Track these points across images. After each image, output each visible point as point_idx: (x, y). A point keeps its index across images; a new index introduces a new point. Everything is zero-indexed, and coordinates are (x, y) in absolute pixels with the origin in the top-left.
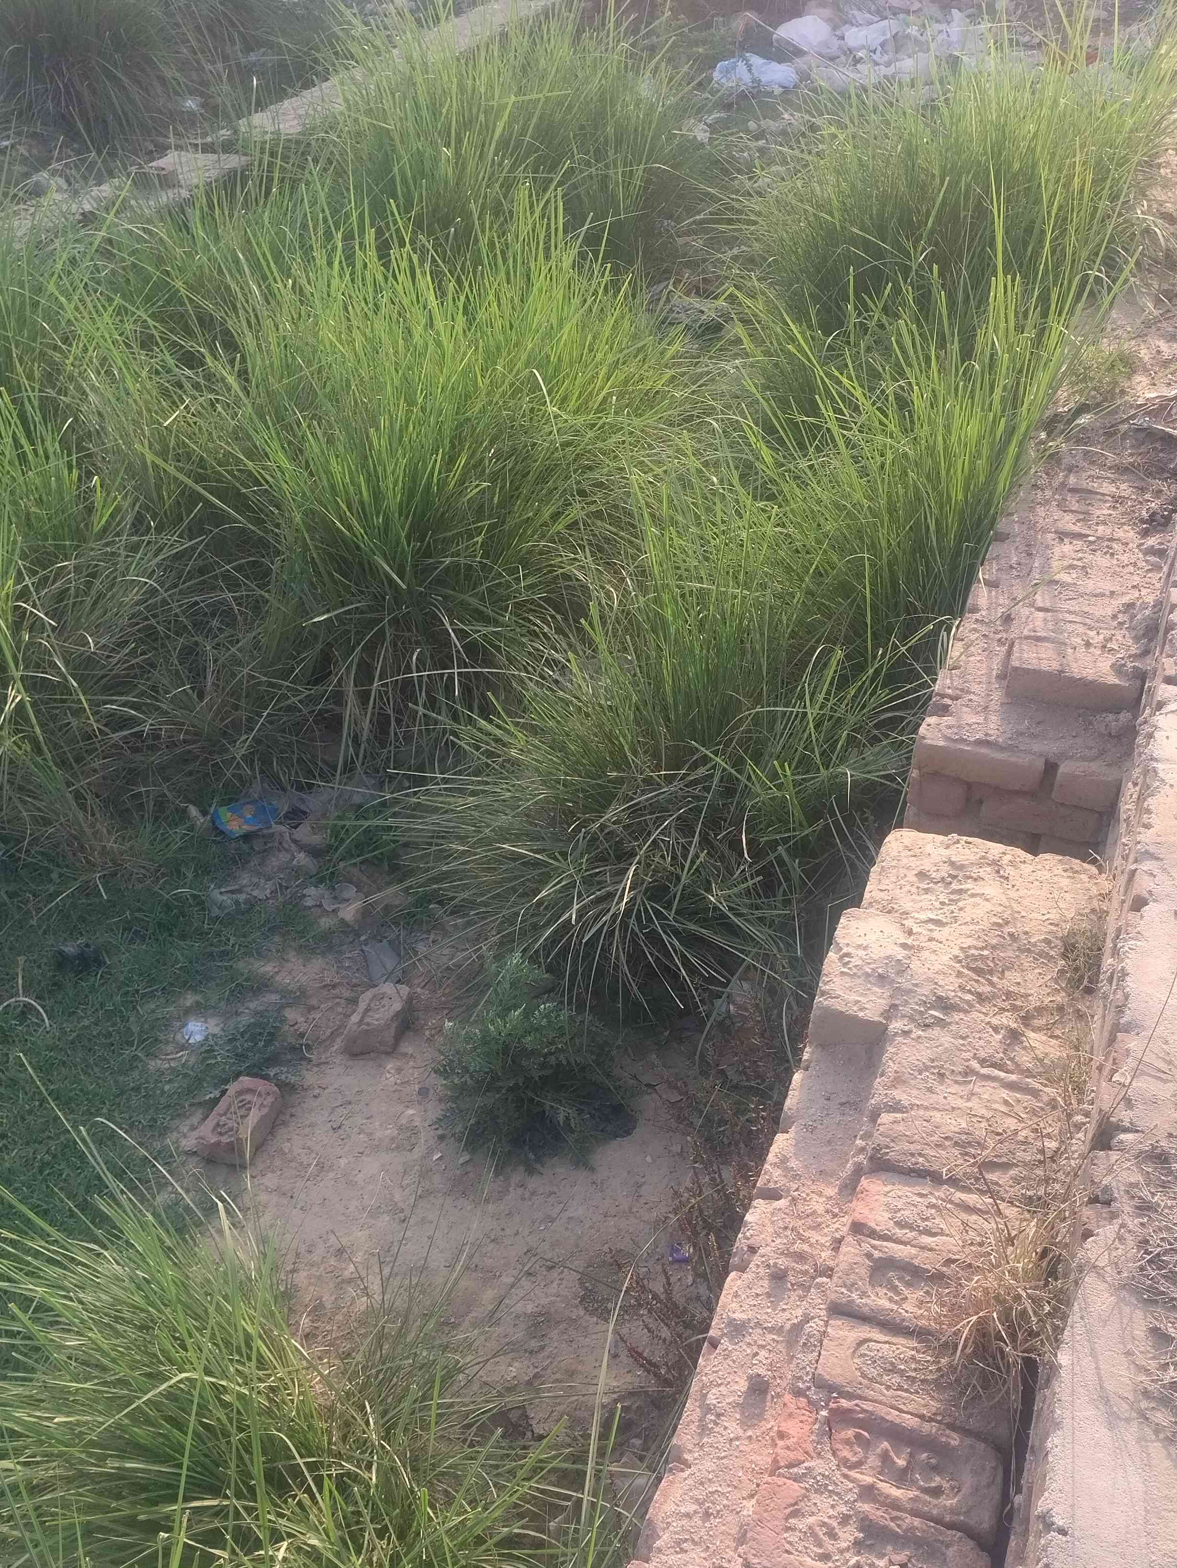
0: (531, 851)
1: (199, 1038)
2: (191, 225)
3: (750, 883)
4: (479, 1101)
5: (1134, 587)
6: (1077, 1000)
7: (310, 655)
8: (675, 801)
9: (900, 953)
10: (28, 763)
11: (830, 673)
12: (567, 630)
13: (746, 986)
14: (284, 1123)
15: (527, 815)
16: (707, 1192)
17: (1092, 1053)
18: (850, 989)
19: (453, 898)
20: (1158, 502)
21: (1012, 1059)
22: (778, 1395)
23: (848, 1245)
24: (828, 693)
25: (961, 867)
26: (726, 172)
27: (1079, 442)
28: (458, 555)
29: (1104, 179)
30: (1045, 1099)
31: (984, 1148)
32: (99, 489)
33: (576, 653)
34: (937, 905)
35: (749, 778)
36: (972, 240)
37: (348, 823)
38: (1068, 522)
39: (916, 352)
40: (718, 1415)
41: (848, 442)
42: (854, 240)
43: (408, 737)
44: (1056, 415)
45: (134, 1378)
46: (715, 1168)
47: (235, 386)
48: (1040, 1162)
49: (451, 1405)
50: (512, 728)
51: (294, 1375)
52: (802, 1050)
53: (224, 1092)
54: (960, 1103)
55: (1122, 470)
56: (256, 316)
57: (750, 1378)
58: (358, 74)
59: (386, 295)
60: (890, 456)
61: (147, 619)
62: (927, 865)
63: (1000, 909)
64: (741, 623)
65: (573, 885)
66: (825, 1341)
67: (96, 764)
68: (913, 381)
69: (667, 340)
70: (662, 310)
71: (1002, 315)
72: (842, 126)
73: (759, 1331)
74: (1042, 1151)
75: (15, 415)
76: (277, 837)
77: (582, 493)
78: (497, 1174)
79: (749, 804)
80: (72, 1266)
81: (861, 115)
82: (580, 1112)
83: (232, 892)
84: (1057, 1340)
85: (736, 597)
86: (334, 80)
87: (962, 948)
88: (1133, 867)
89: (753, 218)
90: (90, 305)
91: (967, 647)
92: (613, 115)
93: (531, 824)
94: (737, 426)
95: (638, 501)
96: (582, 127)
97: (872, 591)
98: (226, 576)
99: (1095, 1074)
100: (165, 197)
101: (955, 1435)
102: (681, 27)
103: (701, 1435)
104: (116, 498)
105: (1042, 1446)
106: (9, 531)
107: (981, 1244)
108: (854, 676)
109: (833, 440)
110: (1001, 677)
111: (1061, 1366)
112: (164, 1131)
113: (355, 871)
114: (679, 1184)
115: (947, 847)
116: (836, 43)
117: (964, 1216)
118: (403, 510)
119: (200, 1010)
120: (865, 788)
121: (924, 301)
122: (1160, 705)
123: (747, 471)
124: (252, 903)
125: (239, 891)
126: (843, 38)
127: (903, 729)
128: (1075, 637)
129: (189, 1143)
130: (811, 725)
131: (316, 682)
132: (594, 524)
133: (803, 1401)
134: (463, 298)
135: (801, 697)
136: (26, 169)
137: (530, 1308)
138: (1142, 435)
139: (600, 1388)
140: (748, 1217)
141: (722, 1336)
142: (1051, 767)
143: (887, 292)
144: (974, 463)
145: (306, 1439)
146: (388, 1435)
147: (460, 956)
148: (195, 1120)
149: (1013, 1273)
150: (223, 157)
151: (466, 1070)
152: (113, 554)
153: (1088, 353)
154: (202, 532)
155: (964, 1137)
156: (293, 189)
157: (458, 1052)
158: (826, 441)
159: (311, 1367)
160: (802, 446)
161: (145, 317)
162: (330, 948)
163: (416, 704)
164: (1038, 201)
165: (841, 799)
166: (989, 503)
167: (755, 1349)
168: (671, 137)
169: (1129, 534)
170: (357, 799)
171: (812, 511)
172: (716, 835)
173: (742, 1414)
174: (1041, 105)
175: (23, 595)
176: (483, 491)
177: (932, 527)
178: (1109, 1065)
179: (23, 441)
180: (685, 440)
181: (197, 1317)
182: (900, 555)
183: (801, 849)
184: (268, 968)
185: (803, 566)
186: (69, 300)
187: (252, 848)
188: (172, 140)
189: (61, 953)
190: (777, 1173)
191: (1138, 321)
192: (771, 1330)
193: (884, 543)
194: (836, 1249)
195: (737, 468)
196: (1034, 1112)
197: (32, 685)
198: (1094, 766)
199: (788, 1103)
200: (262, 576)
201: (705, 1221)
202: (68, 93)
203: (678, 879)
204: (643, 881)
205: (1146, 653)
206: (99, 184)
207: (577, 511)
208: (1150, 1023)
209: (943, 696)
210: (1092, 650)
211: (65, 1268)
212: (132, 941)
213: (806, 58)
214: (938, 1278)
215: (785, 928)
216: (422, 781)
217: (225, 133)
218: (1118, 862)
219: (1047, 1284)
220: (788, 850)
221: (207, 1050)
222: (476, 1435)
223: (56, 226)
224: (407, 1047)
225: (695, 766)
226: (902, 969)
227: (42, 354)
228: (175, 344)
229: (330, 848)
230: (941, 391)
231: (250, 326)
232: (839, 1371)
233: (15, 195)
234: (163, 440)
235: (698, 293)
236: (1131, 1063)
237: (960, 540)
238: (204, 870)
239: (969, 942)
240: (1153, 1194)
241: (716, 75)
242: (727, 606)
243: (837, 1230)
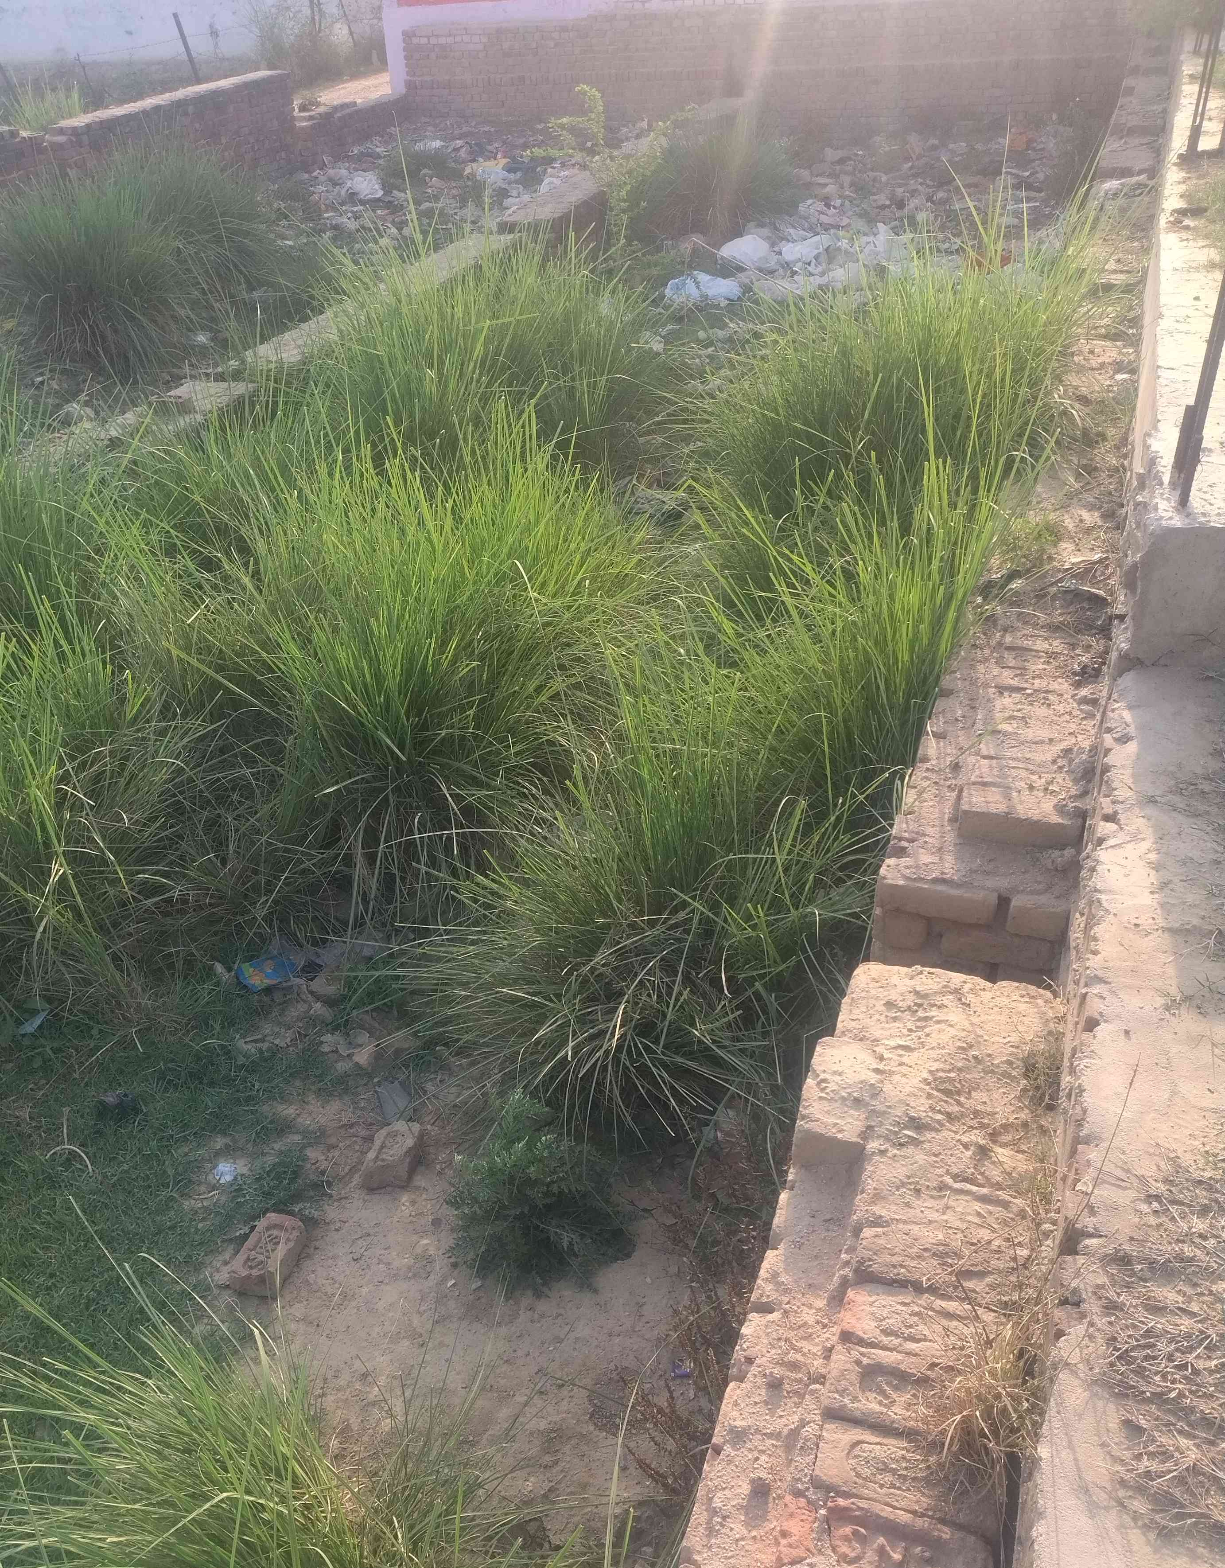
0: (528, 993)
1: (228, 1178)
2: (207, 446)
3: (731, 1017)
4: (489, 1230)
5: (1070, 734)
6: (1039, 1116)
7: (322, 822)
8: (657, 943)
9: (873, 1078)
10: (70, 929)
11: (795, 822)
12: (553, 791)
13: (731, 1113)
14: (308, 1256)
15: (524, 962)
16: (705, 1309)
17: (1056, 1165)
18: (828, 1112)
19: (458, 1040)
20: (1088, 655)
21: (982, 1174)
22: (780, 1497)
23: (838, 1353)
24: (795, 839)
25: (926, 996)
26: (679, 378)
27: (1012, 604)
28: (452, 727)
29: (1023, 369)
30: (1015, 1209)
31: (960, 1257)
32: (130, 682)
33: (562, 811)
34: (905, 1031)
35: (725, 921)
36: (905, 429)
37: (360, 974)
38: (1008, 678)
39: (859, 530)
40: (724, 1518)
41: (802, 614)
42: (797, 434)
43: (412, 894)
44: (990, 581)
45: (179, 1498)
46: (711, 1286)
47: (250, 586)
48: (1013, 1269)
49: (473, 1519)
50: (506, 881)
51: (326, 1493)
52: (786, 1172)
53: (253, 1228)
54: (935, 1216)
55: (1054, 629)
56: (266, 523)
57: (753, 1481)
58: (350, 306)
59: (382, 500)
60: (839, 624)
61: (174, 795)
62: (894, 996)
63: (964, 1034)
64: (711, 779)
65: (567, 1024)
66: (821, 1444)
67: (131, 929)
68: (858, 556)
69: (633, 528)
70: (627, 502)
71: (936, 495)
72: (782, 332)
73: (759, 1437)
74: (1015, 1259)
75: (55, 619)
76: (296, 989)
77: (562, 667)
78: (507, 1299)
79: (727, 944)
80: (120, 1394)
81: (799, 321)
82: (582, 1236)
83: (256, 1041)
84: (1036, 1435)
85: (706, 756)
86: (329, 313)
87: (930, 1072)
88: (1084, 991)
89: (706, 417)
90: (119, 519)
91: (920, 793)
92: (577, 333)
93: (527, 969)
94: (699, 603)
95: (613, 673)
96: (550, 345)
97: (830, 746)
98: (244, 755)
99: (1059, 1184)
100: (183, 422)
101: (946, 1529)
102: (634, 252)
103: (709, 1536)
104: (145, 689)
105: (1028, 1537)
106: (52, 721)
107: (962, 1348)
108: (817, 823)
109: (787, 612)
110: (953, 820)
111: (1041, 1459)
112: (199, 1267)
113: (367, 1018)
114: (678, 1303)
115: (912, 978)
116: (774, 259)
117: (945, 1322)
118: (402, 690)
119: (229, 1152)
120: (833, 926)
121: (865, 485)
122: (1100, 841)
123: (710, 642)
124: (275, 1051)
125: (263, 1040)
126: (780, 254)
127: (865, 870)
128: (1019, 779)
129: (223, 1277)
130: (780, 869)
131: (328, 846)
132: (574, 695)
133: (802, 1501)
134: (451, 501)
135: (770, 844)
136: (57, 401)
137: (543, 1425)
138: (1069, 597)
139: (612, 1499)
140: (744, 1330)
141: (724, 1443)
142: (1003, 902)
143: (830, 479)
144: (918, 626)
145: (340, 1554)
146: (415, 1550)
147: (466, 1093)
148: (227, 1256)
149: (993, 1373)
150: (233, 385)
151: (475, 1200)
152: (143, 739)
153: (1016, 525)
154: (222, 716)
155: (941, 1248)
156: (297, 411)
157: (467, 1184)
158: (781, 613)
159: (342, 1484)
160: (760, 618)
161: (167, 528)
162: (346, 1091)
163: (419, 862)
164: (963, 391)
165: (811, 937)
166: (933, 661)
167: (756, 1454)
168: (630, 350)
169: (1063, 685)
170: (367, 952)
171: (772, 676)
172: (698, 974)
173: (747, 1514)
174: (962, 306)
175: (65, 778)
176: (473, 669)
177: (882, 687)
178: (1072, 1176)
179: (63, 642)
180: (654, 616)
181: (235, 1440)
182: (853, 711)
183: (777, 985)
184: (290, 1111)
185: (766, 725)
186: (101, 516)
187: (273, 1000)
188: (187, 370)
189: (102, 1103)
190: (769, 1288)
191: (1061, 494)
192: (770, 1436)
193: (839, 703)
194: (827, 1358)
195: (701, 639)
196: (1005, 1223)
197: (73, 859)
198: (1043, 899)
199: (776, 1221)
200: (277, 753)
201: (704, 1337)
202: (93, 334)
203: (664, 1015)
204: (632, 1018)
205: (1085, 793)
206: (124, 413)
207: (558, 684)
208: (1107, 1135)
209: (900, 839)
210: (1035, 792)
211: (113, 1396)
212: (166, 1090)
213: (747, 273)
214: (923, 1381)
215: (764, 1058)
216: (427, 933)
217: (234, 364)
218: (1071, 987)
219: (1025, 1382)
220: (764, 985)
221: (236, 1189)
222: (497, 1547)
223: (86, 451)
224: (420, 1181)
225: (675, 911)
226: (875, 1092)
227: (77, 564)
228: (195, 551)
229: (344, 998)
230: (884, 564)
231: (261, 531)
232: (835, 1471)
233: (50, 425)
234: (186, 637)
235: (659, 485)
236: (1092, 1173)
237: (908, 696)
238: (230, 1022)
239: (936, 1066)
240: (1119, 1295)
241: (668, 292)
242: (698, 764)
243: (828, 1339)
